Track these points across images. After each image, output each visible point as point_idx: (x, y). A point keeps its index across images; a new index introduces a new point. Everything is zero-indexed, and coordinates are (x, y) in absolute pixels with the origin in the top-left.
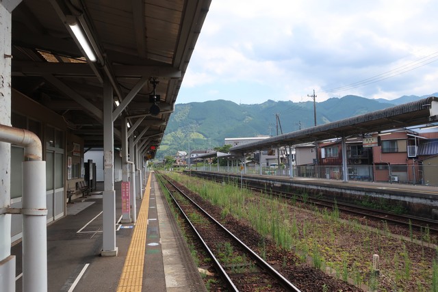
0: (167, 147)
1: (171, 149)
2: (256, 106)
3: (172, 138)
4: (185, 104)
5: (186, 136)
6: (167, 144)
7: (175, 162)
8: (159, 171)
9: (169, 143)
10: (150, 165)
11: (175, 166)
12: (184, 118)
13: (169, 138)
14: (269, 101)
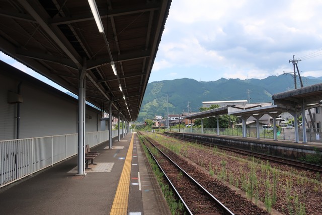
0: (145, 113)
1: (148, 114)
2: (212, 83)
3: (149, 107)
4: (158, 82)
5: (160, 105)
6: (145, 111)
7: (154, 124)
8: (141, 132)
9: (147, 110)
10: (133, 127)
11: (154, 128)
12: (158, 92)
13: (147, 107)
14: (222, 78)
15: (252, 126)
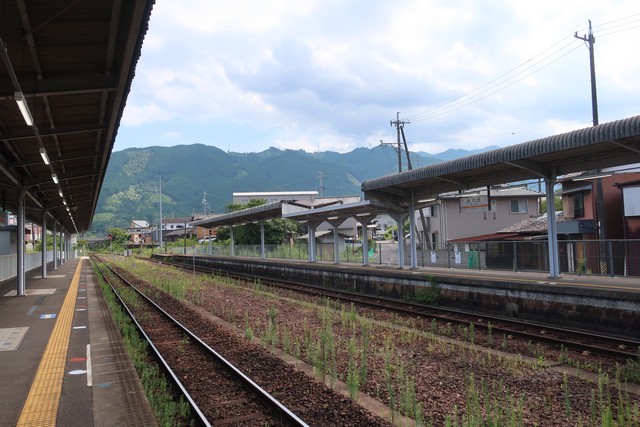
0: (111, 215)
1: (117, 218)
2: (252, 157)
3: (119, 202)
4: (141, 149)
5: (143, 199)
6: (110, 211)
7: (130, 238)
8: (99, 255)
9: (115, 209)
10: (80, 245)
11: (130, 247)
12: (139, 171)
13: (114, 201)
14: (272, 149)
15: (325, 241)
